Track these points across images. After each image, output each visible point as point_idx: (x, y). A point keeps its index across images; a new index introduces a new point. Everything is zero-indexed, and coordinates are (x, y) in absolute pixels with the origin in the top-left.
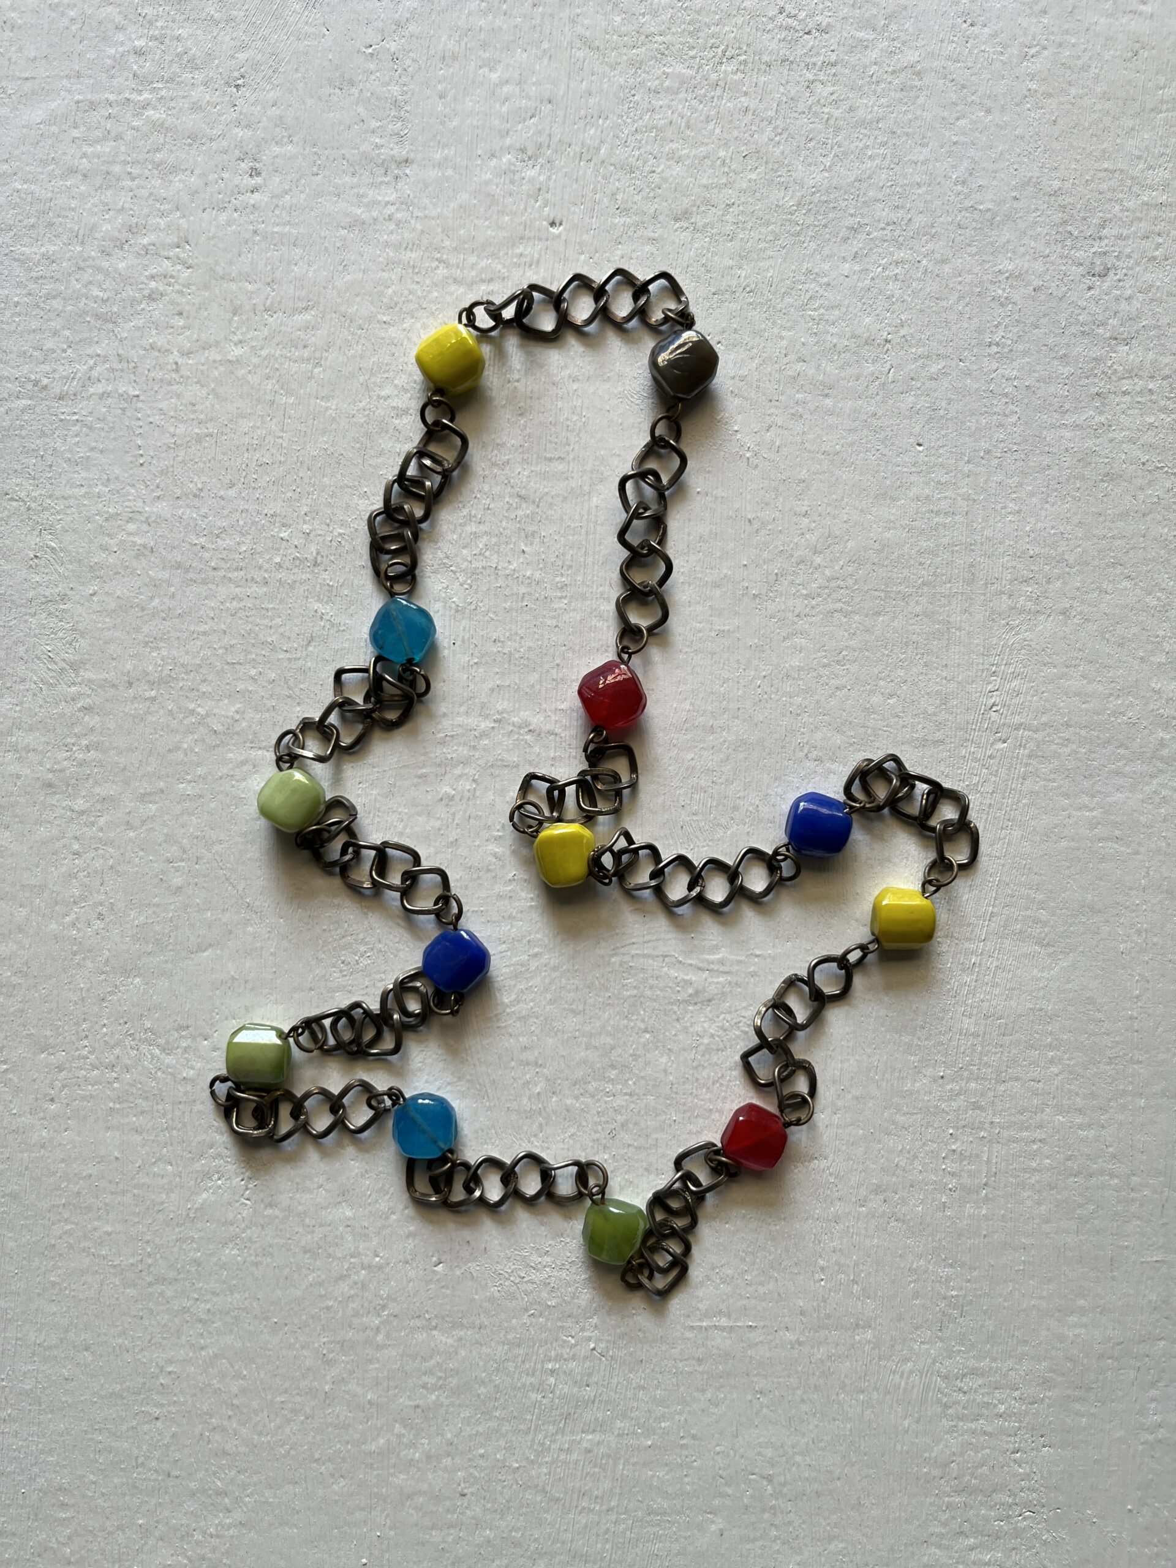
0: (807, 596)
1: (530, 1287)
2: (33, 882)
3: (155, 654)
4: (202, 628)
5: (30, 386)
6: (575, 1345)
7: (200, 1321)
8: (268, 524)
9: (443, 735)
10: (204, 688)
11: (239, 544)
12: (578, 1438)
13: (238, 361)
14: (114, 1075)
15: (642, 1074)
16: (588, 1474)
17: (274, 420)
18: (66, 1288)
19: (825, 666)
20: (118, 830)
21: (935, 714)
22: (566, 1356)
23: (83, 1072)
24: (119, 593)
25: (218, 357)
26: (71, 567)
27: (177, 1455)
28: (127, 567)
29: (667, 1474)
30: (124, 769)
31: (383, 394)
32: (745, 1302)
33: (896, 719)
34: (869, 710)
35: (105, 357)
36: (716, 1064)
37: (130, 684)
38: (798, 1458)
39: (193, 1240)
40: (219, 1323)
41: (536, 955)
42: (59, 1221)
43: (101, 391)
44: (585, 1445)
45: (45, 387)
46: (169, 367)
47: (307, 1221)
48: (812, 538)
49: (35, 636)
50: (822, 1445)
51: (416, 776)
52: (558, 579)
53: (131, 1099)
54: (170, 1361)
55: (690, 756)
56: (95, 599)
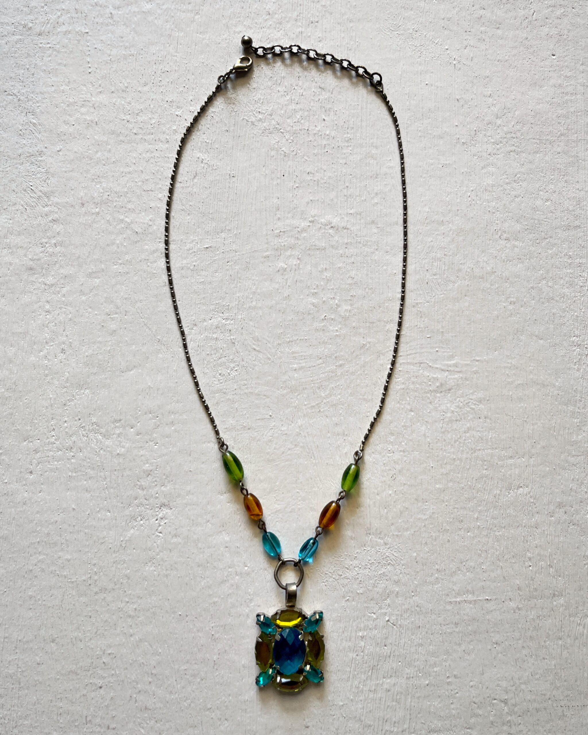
0: (494, 143)
1: (346, 581)
2: (20, 330)
3: (98, 186)
4: (127, 170)
5: (21, 28)
6: (376, 619)
7: (130, 616)
8: (169, 107)
9: (278, 231)
10: (129, 206)
11: (150, 119)
12: (381, 682)
13: (149, 12)
14: (72, 454)
15: (410, 438)
16: (388, 706)
17: (172, 46)
18: (39, 600)
19: (507, 184)
20: (75, 296)
21: (574, 211)
22: (371, 627)
23: (51, 453)
24: (76, 150)
25: (137, 10)
26: (45, 134)
27: (114, 713)
28: (81, 134)
29: (439, 703)
30: (79, 257)
31: (237, 30)
32: (483, 583)
33: (551, 214)
34: (535, 209)
35: (67, 10)
36: (456, 429)
37: (83, 204)
38: (523, 687)
39: (124, 562)
40: (143, 618)
41: (341, 366)
42: (35, 553)
43: (65, 30)
44: (385, 686)
45: (30, 28)
46: (107, 16)
47: (200, 545)
48: (495, 109)
49: (23, 177)
50: (537, 676)
51: (262, 257)
52: (345, 136)
53: (83, 469)
54: (110, 646)
55: (430, 239)
56: (61, 153)
